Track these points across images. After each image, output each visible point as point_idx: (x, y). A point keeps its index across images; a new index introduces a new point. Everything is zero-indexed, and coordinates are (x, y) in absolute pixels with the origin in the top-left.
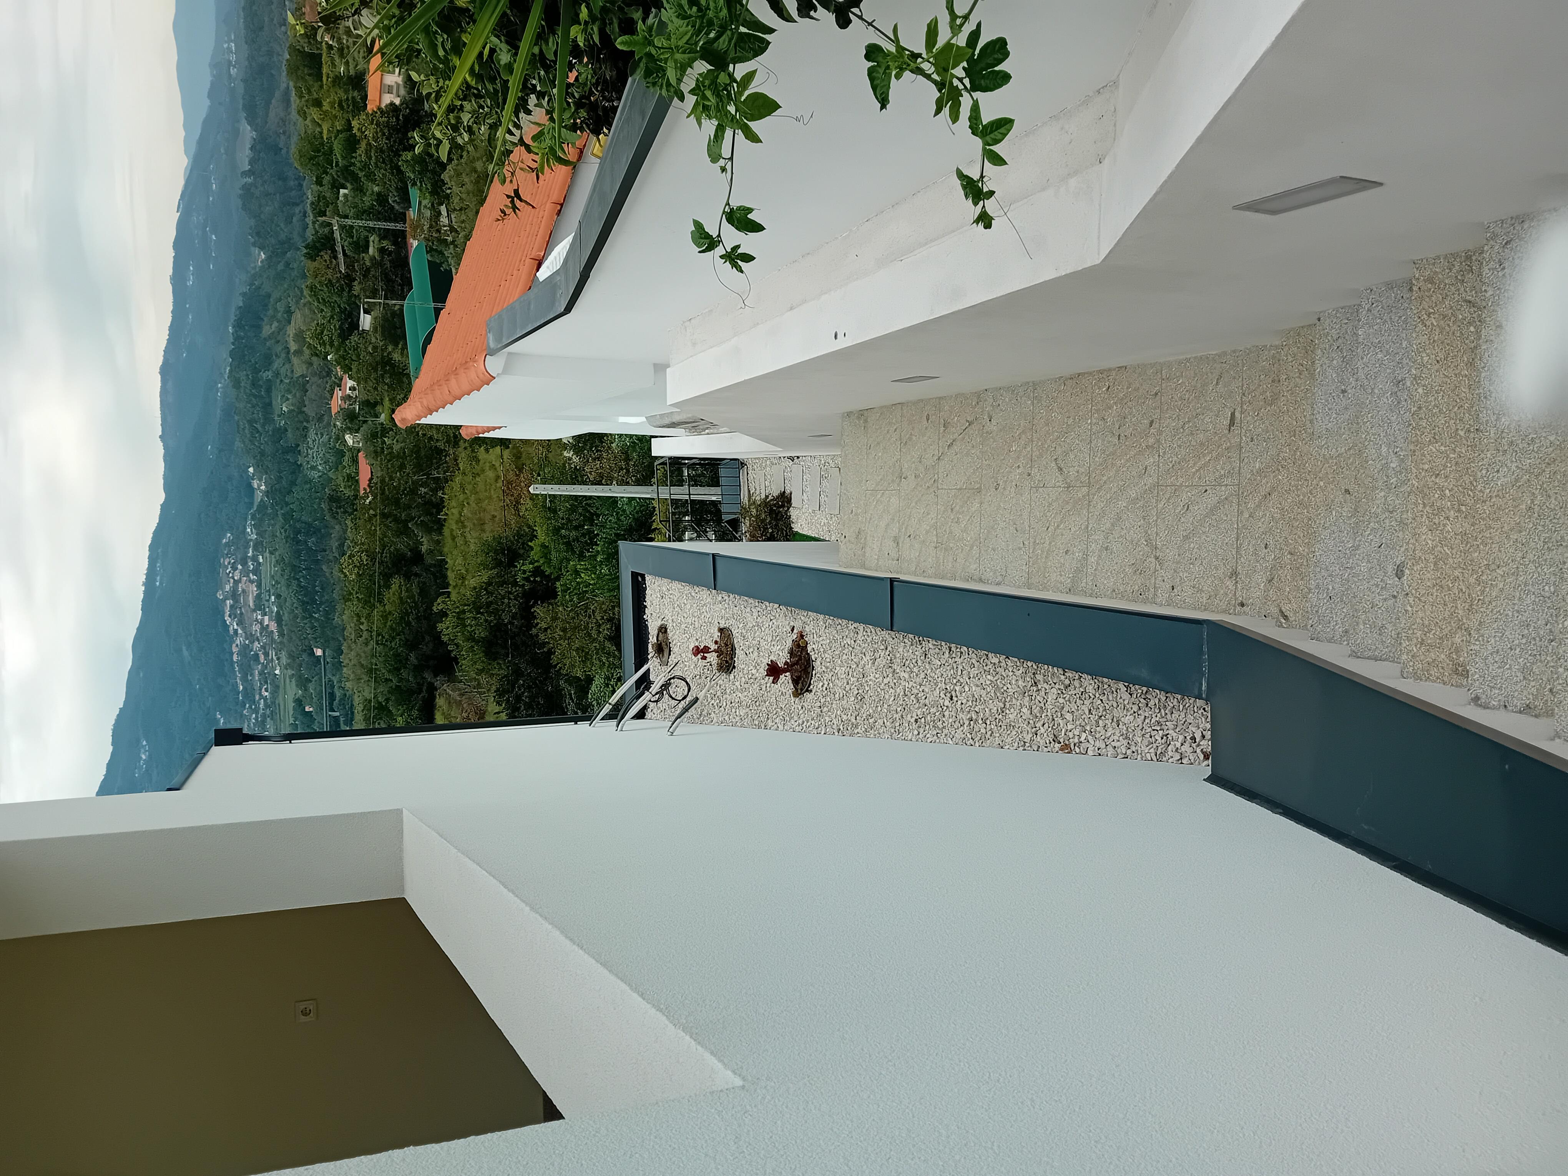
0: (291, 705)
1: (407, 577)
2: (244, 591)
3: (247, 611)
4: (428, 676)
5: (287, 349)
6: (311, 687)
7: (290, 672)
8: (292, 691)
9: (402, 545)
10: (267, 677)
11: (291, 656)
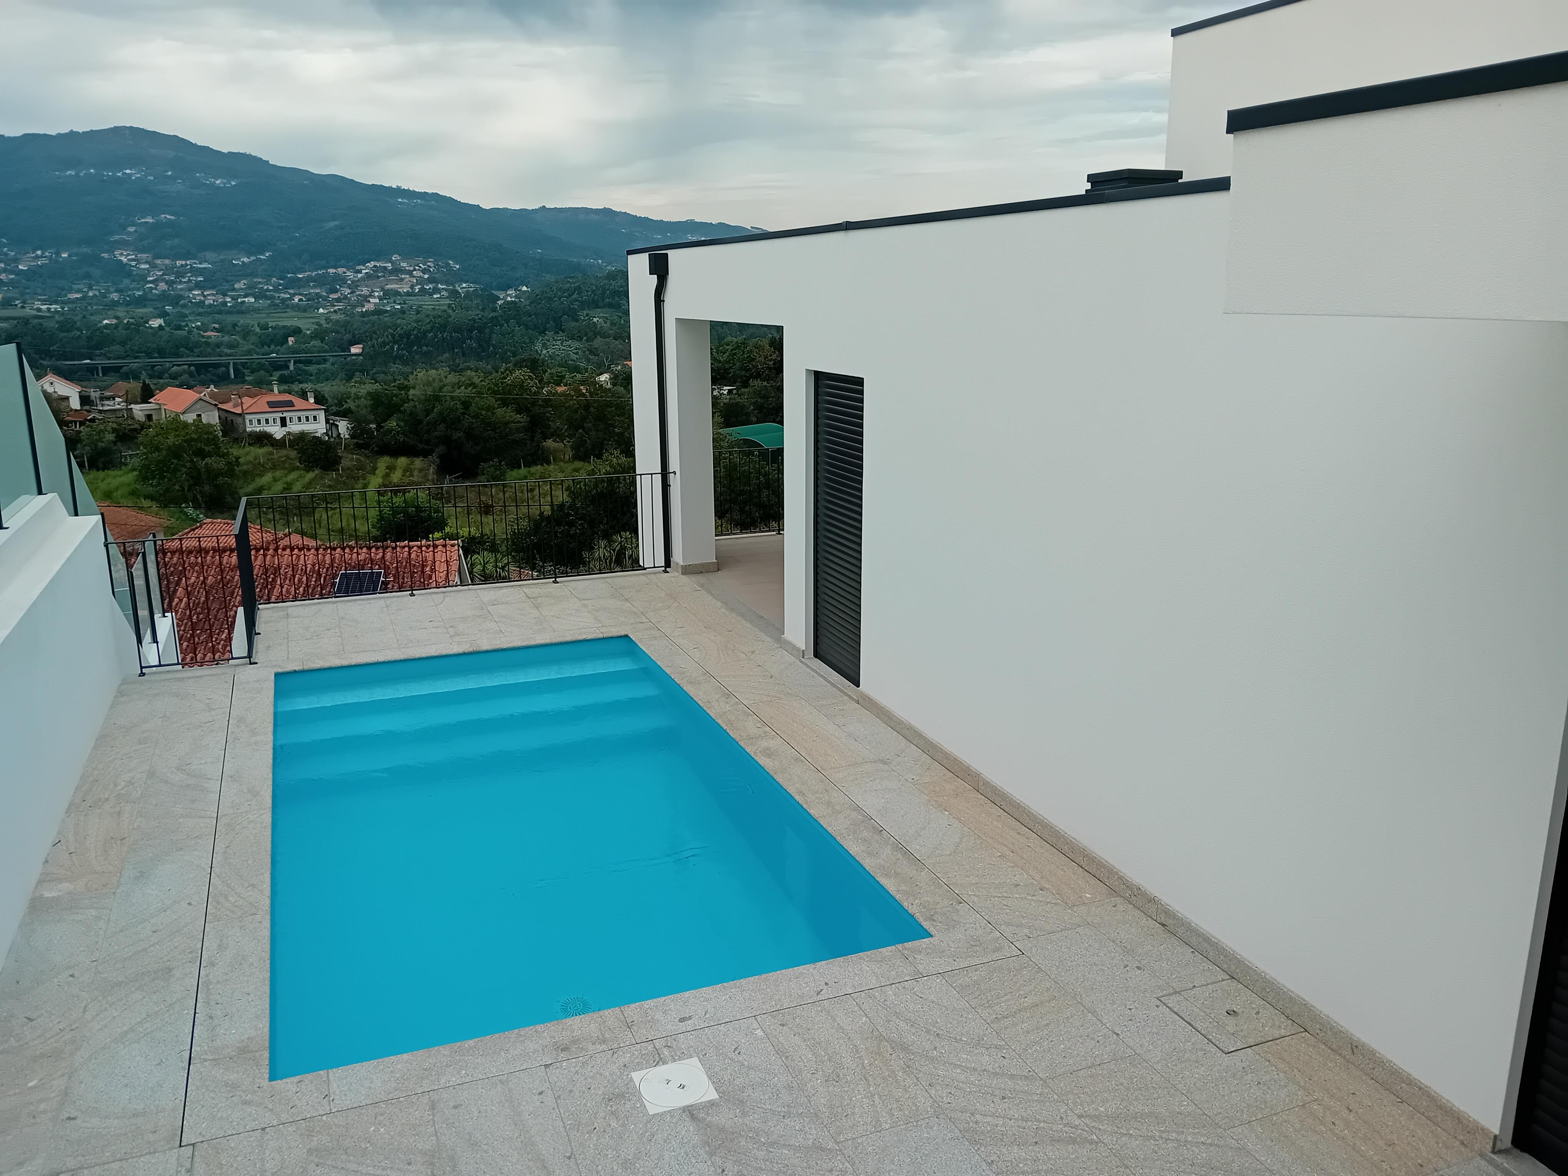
0: (291, 324)
2: (402, 280)
3: (381, 282)
6: (316, 343)
7: (326, 324)
11: (344, 323)
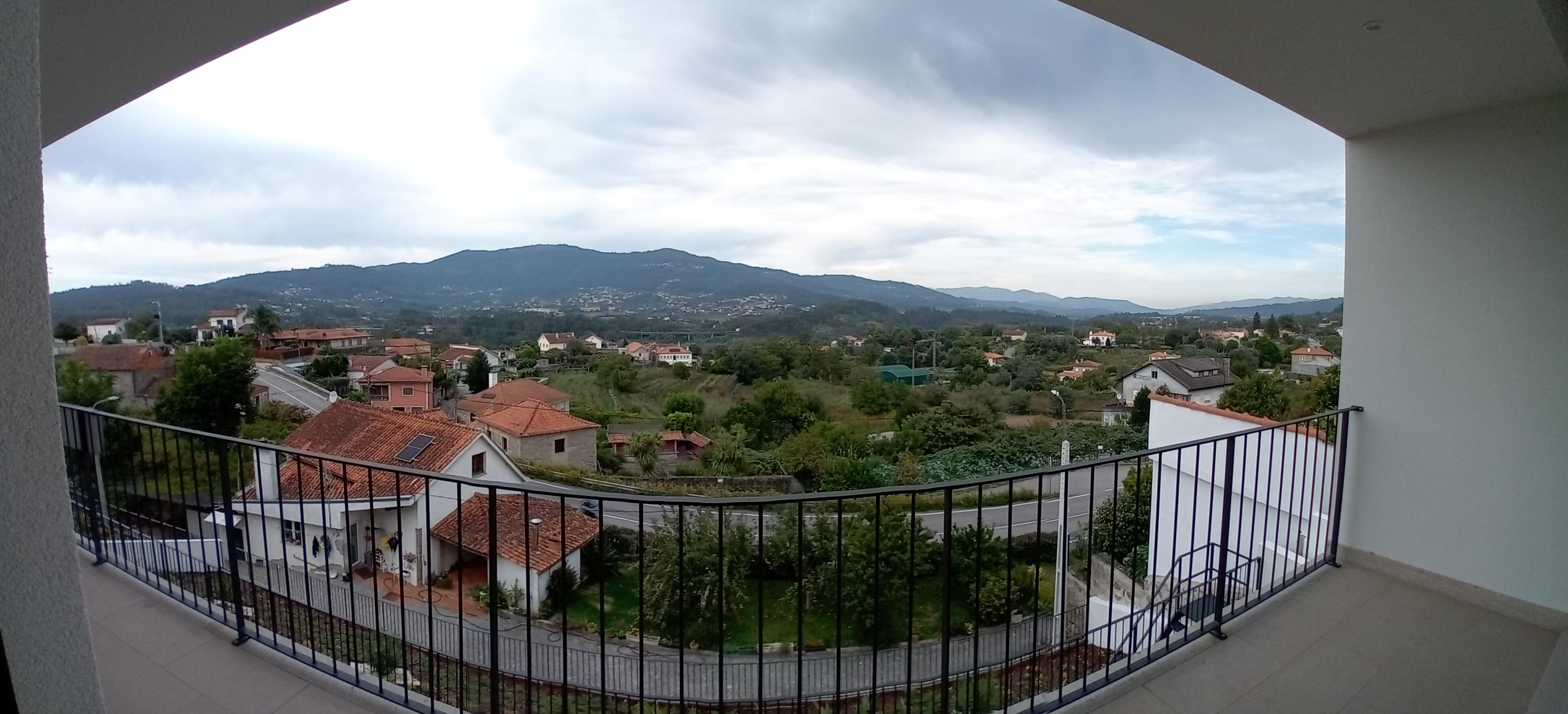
0: (716, 320)
1: (782, 364)
4: (738, 372)
5: (866, 321)
6: (723, 327)
7: (729, 320)
8: (721, 320)
9: (797, 362)
10: (727, 311)
11: (736, 319)
